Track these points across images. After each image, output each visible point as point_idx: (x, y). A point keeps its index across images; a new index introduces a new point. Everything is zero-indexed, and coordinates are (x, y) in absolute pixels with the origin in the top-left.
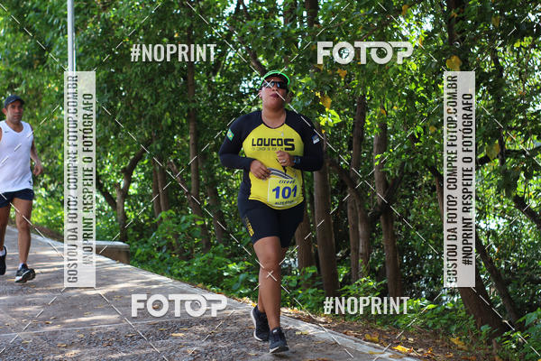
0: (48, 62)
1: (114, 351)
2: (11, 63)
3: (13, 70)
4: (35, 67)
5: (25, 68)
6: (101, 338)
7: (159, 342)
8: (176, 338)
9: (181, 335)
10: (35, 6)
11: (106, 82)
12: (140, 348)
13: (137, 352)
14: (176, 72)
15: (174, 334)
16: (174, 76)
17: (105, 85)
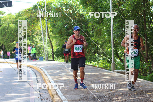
0: (104, 21)
1: (131, 97)
2: (93, 22)
3: (94, 24)
4: (100, 23)
5: (97, 24)
6: (127, 94)
7: (144, 95)
8: (149, 94)
9: (150, 93)
10: (100, 6)
11: (120, 26)
12: (139, 97)
13: (138, 98)
14: (141, 23)
15: (148, 93)
16: (140, 24)
17: (121, 27)
